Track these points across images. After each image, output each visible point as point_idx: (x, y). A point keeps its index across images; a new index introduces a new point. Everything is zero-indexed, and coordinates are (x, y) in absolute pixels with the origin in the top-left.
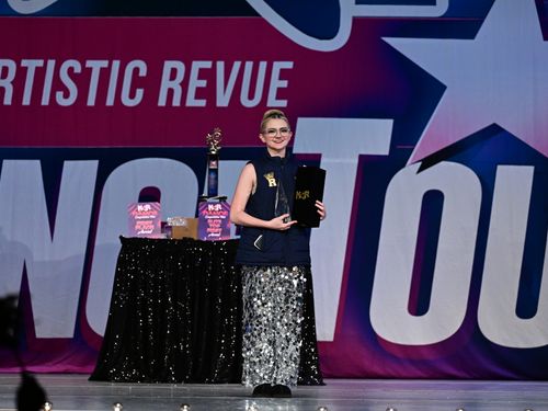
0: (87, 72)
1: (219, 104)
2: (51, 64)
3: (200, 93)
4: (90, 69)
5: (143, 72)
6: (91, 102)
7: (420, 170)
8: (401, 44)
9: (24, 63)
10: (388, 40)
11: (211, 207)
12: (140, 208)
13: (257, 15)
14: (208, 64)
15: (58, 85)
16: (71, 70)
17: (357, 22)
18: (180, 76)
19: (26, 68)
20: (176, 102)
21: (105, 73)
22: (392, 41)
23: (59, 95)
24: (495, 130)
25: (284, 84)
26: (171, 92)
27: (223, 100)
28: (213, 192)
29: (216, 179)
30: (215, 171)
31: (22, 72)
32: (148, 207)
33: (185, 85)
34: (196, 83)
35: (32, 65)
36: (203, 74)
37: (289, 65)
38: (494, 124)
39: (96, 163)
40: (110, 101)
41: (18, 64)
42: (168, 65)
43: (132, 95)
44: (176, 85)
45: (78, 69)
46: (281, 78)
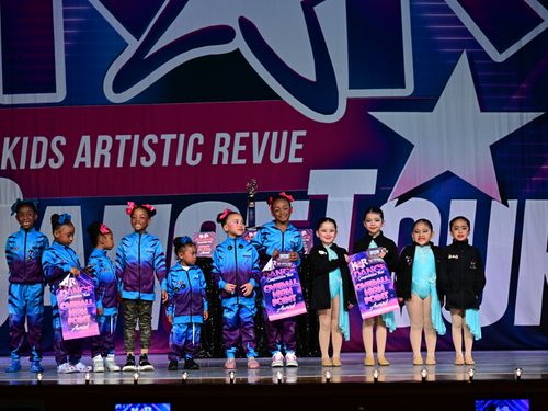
0: (162, 142)
1: (255, 162)
2: (137, 137)
3: (241, 155)
4: (164, 140)
5: (201, 142)
6: (165, 163)
7: (398, 204)
8: (382, 116)
9: (118, 137)
10: (371, 113)
11: (251, 234)
12: (201, 236)
13: (280, 98)
14: (246, 134)
15: (142, 152)
16: (150, 142)
17: (350, 101)
18: (227, 144)
19: (119, 141)
20: (225, 162)
21: (174, 143)
22: (375, 114)
23: (143, 159)
24: (448, 175)
25: (300, 146)
26: (221, 154)
27: (258, 159)
28: (252, 224)
29: (254, 214)
30: (253, 209)
31: (116, 144)
32: (206, 235)
33: (230, 149)
34: (238, 148)
35: (123, 139)
36: (243, 141)
37: (303, 133)
38: (448, 172)
39: (170, 206)
40: (178, 163)
41: (114, 138)
42: (219, 136)
43: (194, 158)
44: (224, 150)
45: (155, 141)
46: (298, 142)
